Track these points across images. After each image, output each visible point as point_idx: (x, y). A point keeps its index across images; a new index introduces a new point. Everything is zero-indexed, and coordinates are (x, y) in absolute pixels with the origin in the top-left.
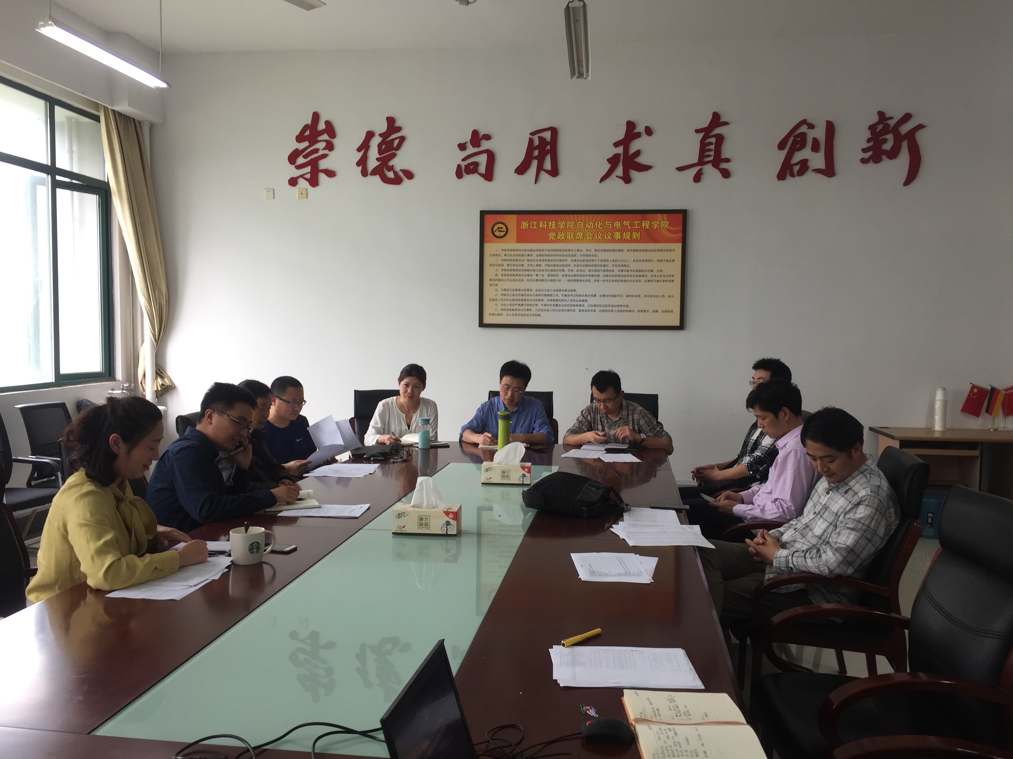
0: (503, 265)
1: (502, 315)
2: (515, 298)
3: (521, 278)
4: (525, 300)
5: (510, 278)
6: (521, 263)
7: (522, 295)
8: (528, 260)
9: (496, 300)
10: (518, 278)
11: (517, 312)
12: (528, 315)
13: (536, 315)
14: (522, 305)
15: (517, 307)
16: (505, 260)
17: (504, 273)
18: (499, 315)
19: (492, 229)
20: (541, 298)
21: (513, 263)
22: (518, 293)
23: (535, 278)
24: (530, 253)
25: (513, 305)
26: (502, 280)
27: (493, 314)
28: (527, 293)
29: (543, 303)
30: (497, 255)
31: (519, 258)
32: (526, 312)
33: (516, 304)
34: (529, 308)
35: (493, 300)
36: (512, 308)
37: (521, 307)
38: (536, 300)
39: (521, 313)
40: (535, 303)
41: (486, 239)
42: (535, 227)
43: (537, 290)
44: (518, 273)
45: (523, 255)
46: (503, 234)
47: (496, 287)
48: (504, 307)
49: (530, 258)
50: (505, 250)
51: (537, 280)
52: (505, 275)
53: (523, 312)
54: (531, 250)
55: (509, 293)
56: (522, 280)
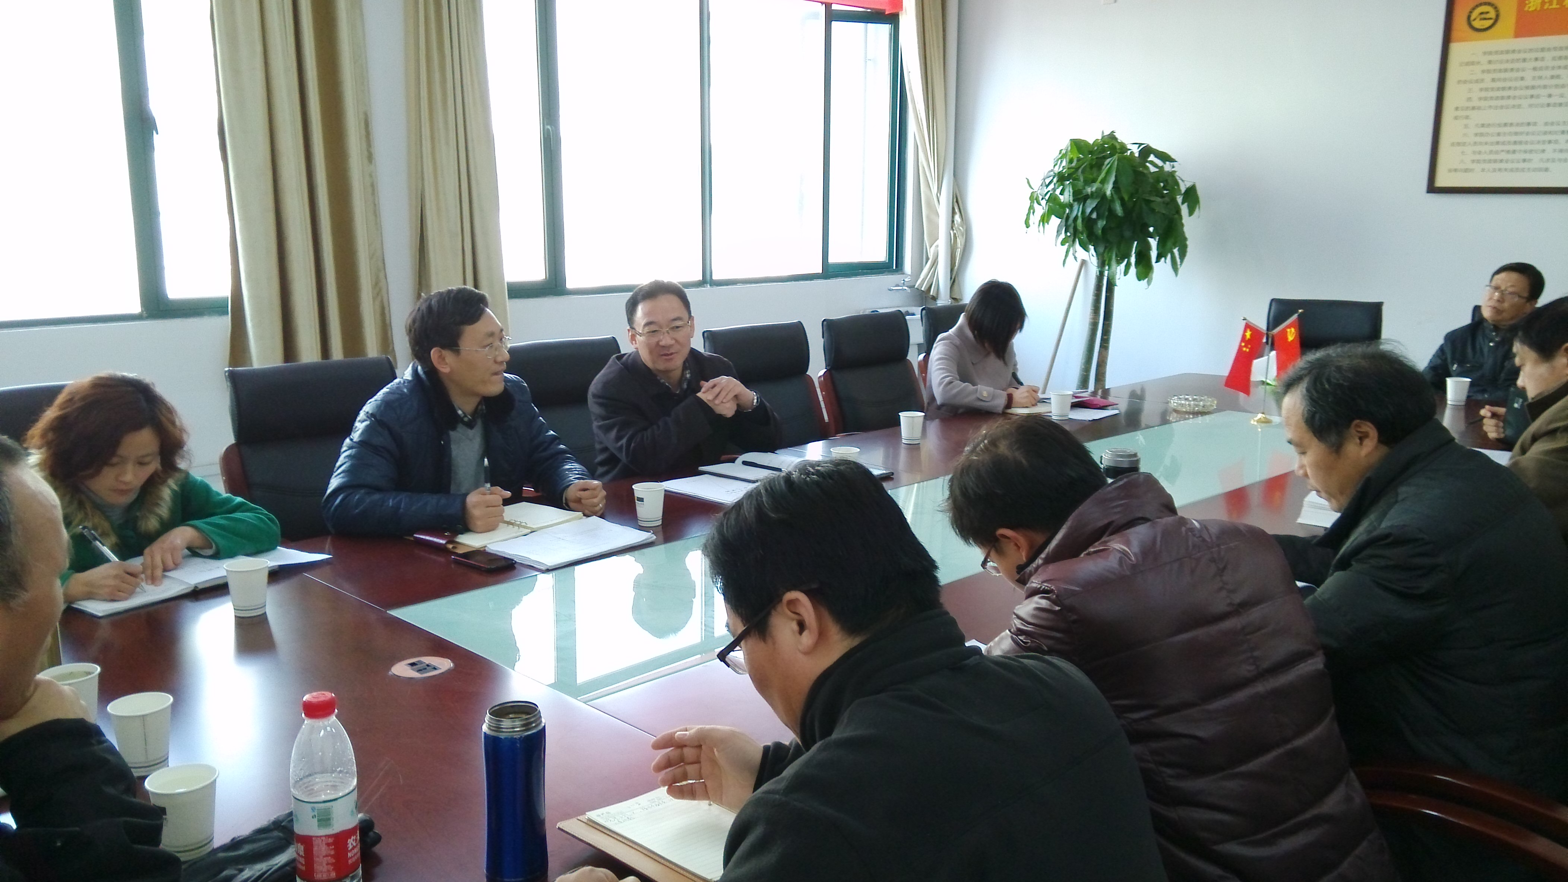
0: (1482, 80)
1: (1471, 170)
2: (1501, 139)
3: (1516, 102)
4: (1520, 143)
5: (1493, 103)
7: (1516, 134)
8: (1535, 69)
9: (1464, 144)
10: (1511, 102)
11: (1503, 166)
12: (1523, 170)
13: (1540, 170)
14: (1514, 152)
15: (1503, 156)
16: (1489, 71)
17: (1484, 94)
18: (1466, 170)
19: (1469, 17)
20: (1552, 137)
22: (1507, 129)
24: (1539, 55)
25: (1497, 152)
27: (1456, 170)
28: (1525, 129)
29: (1557, 147)
30: (1473, 63)
31: (1515, 65)
32: (1521, 165)
33: (1503, 151)
35: (1459, 144)
36: (1493, 157)
37: (1510, 157)
38: (1544, 142)
40: (1540, 147)
41: (1455, 34)
42: (1554, 6)
43: (1546, 124)
44: (1511, 93)
45: (1524, 60)
46: (1488, 23)
47: (1465, 121)
48: (1477, 157)
50: (1490, 53)
51: (1548, 105)
52: (1486, 99)
53: (1515, 165)
54: (1543, 50)
55: (1491, 130)
56: (1519, 106)
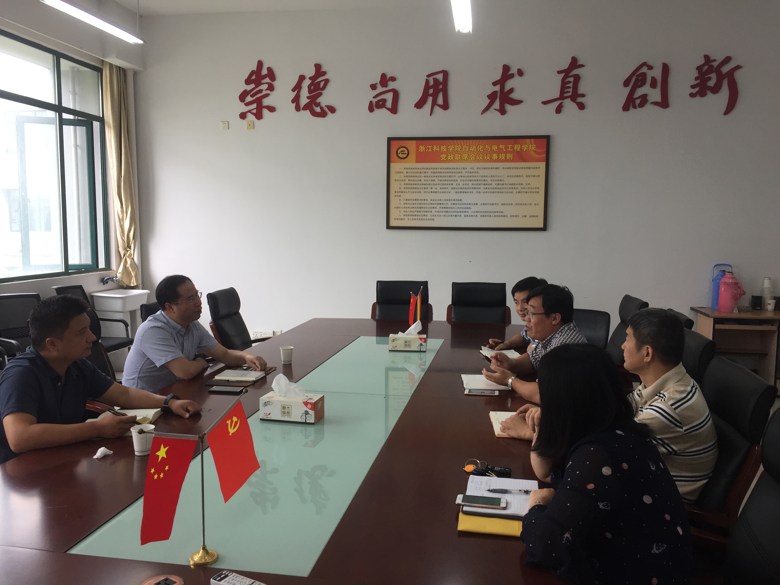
0: (405, 180)
1: (404, 219)
2: (414, 206)
3: (419, 190)
4: (422, 208)
5: (410, 190)
6: (419, 179)
7: (420, 204)
8: (425, 176)
9: (400, 208)
10: (417, 190)
11: (416, 217)
12: (424, 219)
13: (431, 219)
14: (420, 212)
15: (416, 213)
16: (407, 176)
17: (406, 186)
18: (402, 219)
19: (397, 152)
20: (434, 206)
21: (412, 178)
22: (417, 202)
23: (430, 190)
24: (426, 171)
25: (413, 212)
26: (405, 192)
27: (397, 219)
28: (424, 202)
29: (436, 210)
30: (400, 172)
31: (417, 175)
32: (423, 217)
33: (416, 211)
34: (425, 214)
35: (398, 208)
36: (412, 214)
37: (419, 214)
38: (431, 208)
39: (419, 217)
40: (430, 210)
41: (392, 159)
42: (430, 150)
43: (431, 200)
44: (417, 186)
45: (421, 173)
46: (405, 155)
47: (400, 198)
48: (405, 213)
49: (426, 175)
50: (407, 169)
51: (431, 192)
52: (407, 188)
53: (421, 218)
54: (427, 169)
55: (410, 202)
56: (420, 192)
